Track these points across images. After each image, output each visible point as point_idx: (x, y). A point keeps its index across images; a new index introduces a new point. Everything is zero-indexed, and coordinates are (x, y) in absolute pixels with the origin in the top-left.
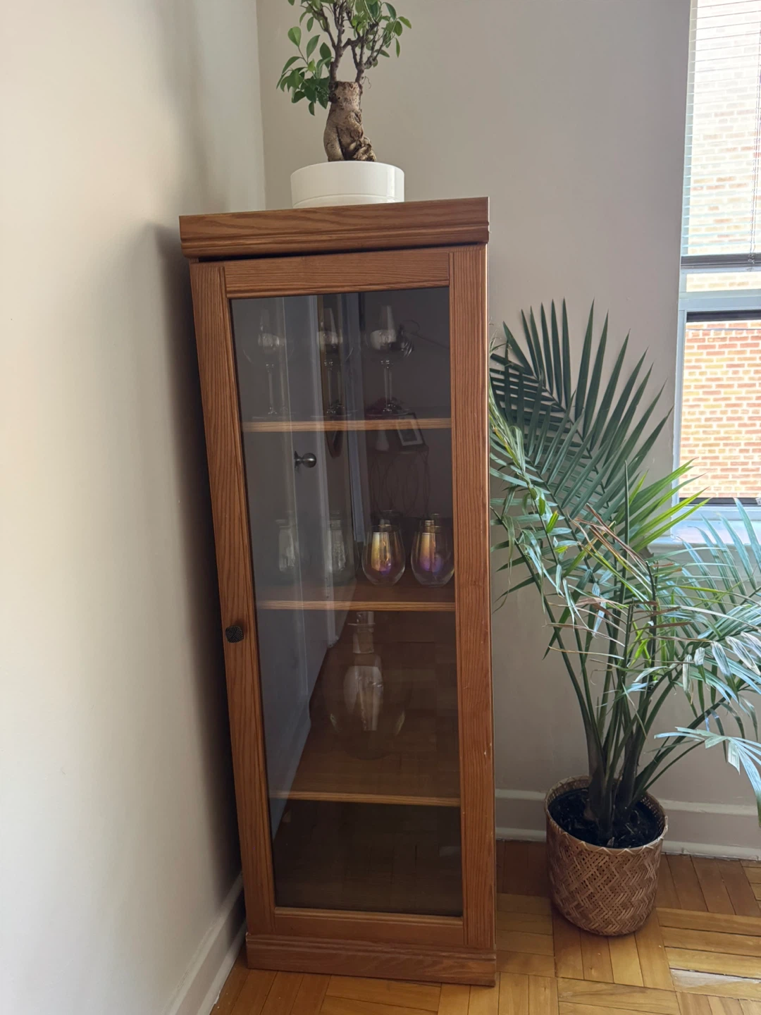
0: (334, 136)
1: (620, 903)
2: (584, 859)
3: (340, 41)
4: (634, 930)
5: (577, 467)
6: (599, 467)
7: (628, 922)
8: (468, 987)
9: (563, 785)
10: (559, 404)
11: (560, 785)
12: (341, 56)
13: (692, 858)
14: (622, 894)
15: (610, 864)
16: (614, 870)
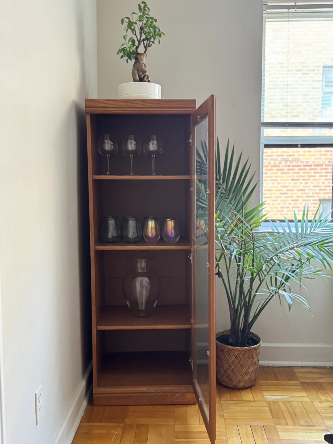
0: (136, 72)
1: (244, 371)
2: (230, 354)
3: (140, 39)
4: (250, 386)
5: (224, 202)
6: (233, 202)
7: (247, 382)
8: (186, 405)
9: (220, 333)
11: (218, 332)
12: (140, 44)
13: (273, 367)
14: (245, 368)
16: (241, 357)
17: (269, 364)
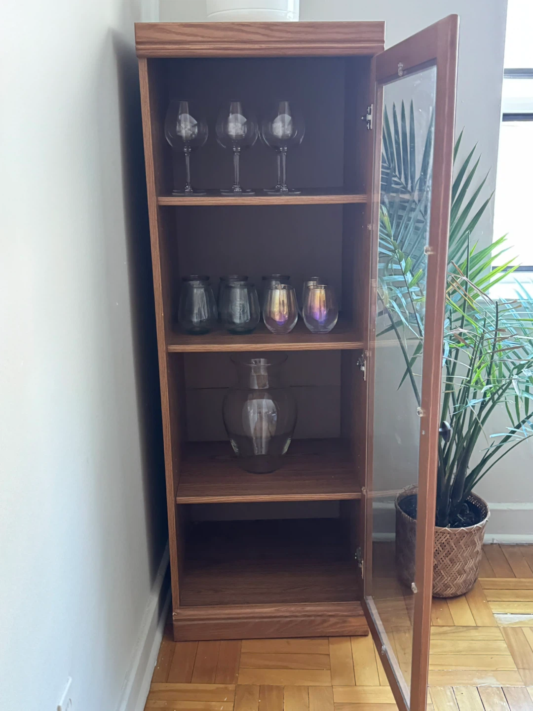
1: (457, 570)
4: (465, 592)
7: (461, 585)
8: (349, 638)
9: (406, 491)
10: (405, 188)
14: (458, 563)
15: (450, 540)
16: (453, 545)
17: (493, 540)
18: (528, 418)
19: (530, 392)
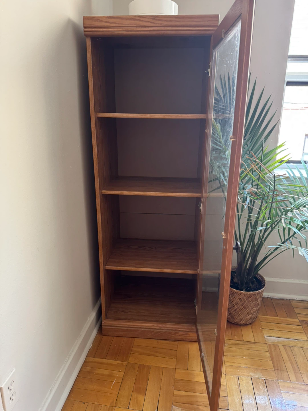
1: (247, 312)
2: (234, 296)
4: (251, 322)
7: (249, 320)
8: (188, 342)
13: (272, 299)
14: (248, 309)
15: (244, 297)
16: (246, 300)
17: (268, 296)
18: (290, 238)
19: (291, 225)
